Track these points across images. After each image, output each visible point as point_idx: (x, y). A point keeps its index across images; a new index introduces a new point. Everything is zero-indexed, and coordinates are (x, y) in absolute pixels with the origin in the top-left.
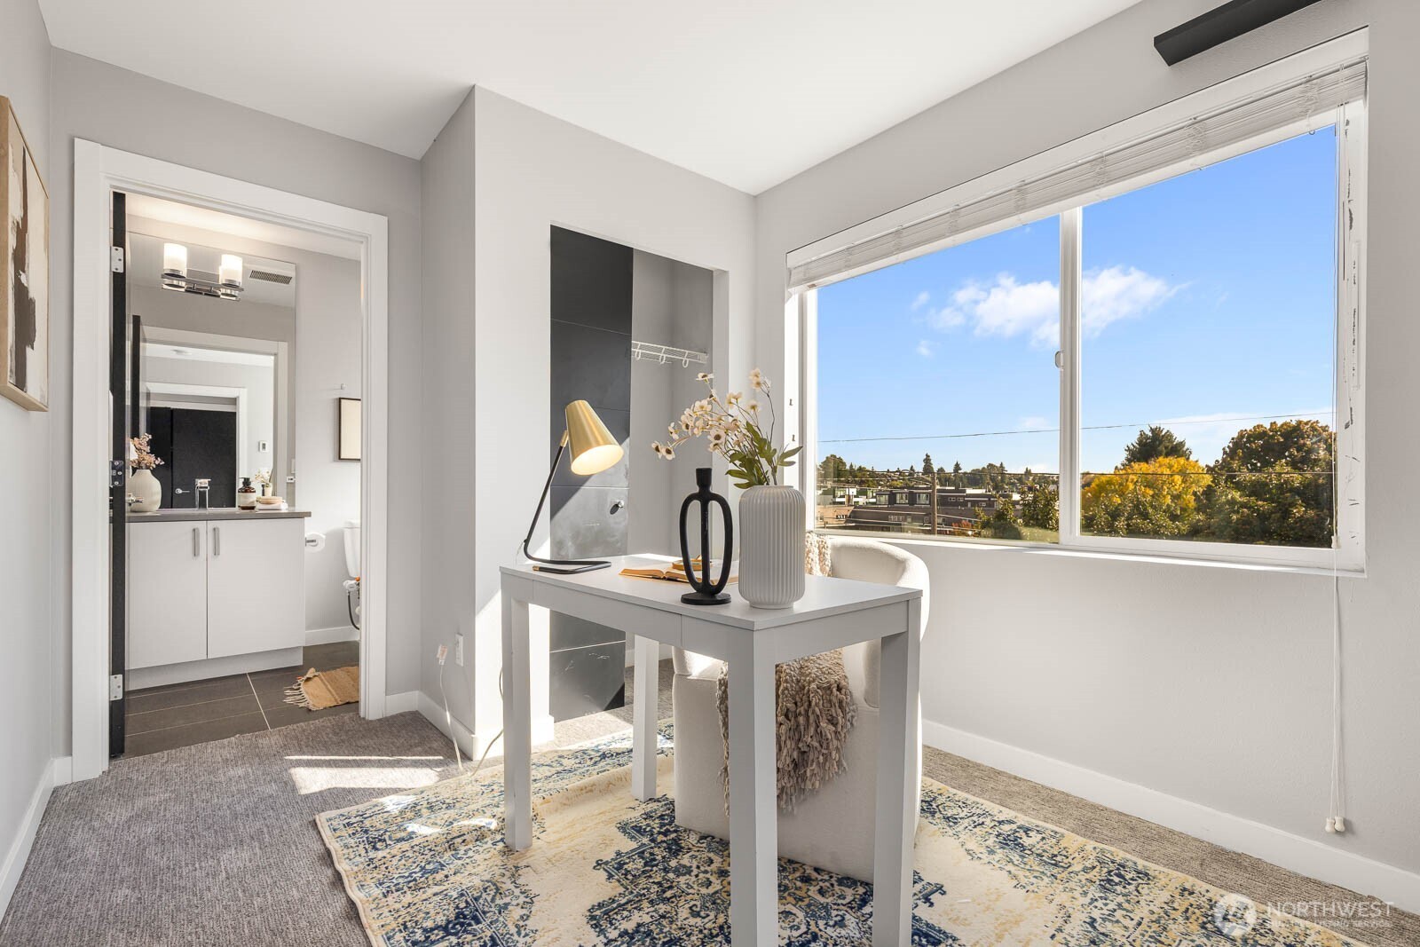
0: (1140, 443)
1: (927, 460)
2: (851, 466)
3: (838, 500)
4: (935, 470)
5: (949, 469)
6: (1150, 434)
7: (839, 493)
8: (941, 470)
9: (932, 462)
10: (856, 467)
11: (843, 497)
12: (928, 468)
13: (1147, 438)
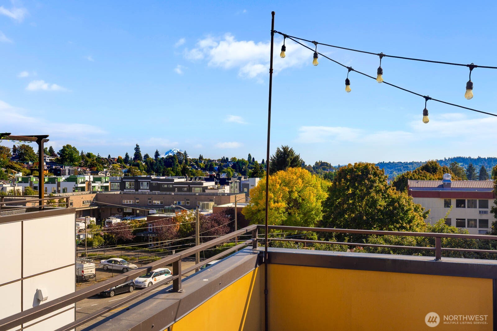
0: (277, 155)
1: (137, 149)
2: (82, 153)
3: (80, 185)
4: (143, 155)
5: (152, 156)
6: (282, 150)
7: (80, 180)
8: (146, 156)
9: (140, 150)
10: (85, 153)
11: (83, 183)
12: (137, 155)
13: (281, 152)
